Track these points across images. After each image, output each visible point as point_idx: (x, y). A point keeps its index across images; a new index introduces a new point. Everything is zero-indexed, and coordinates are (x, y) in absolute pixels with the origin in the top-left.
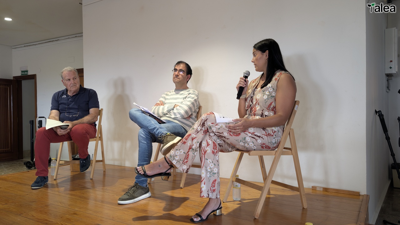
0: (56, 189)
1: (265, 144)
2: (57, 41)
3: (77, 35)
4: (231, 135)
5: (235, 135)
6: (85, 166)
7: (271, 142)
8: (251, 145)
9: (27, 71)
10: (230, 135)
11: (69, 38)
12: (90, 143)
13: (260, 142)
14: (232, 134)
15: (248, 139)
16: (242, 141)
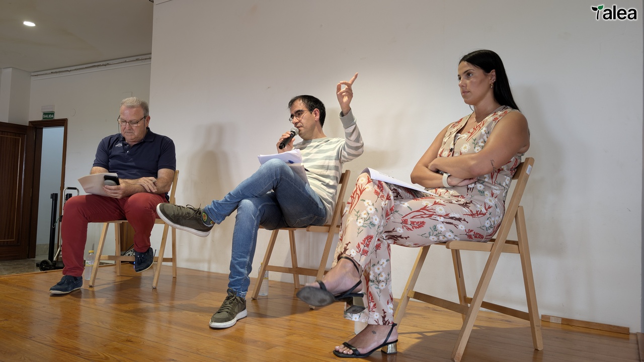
0: (92, 300)
1: (472, 231)
2: (105, 65)
3: (140, 57)
4: (411, 230)
5: (416, 227)
6: (144, 262)
7: (483, 226)
8: (450, 236)
9: (53, 114)
10: (408, 229)
11: (126, 62)
12: (155, 225)
13: (463, 228)
14: (410, 227)
15: (441, 228)
16: (431, 234)
